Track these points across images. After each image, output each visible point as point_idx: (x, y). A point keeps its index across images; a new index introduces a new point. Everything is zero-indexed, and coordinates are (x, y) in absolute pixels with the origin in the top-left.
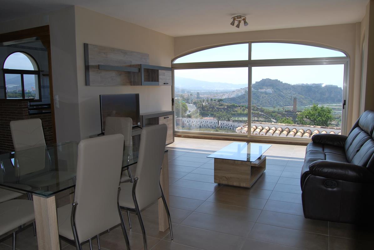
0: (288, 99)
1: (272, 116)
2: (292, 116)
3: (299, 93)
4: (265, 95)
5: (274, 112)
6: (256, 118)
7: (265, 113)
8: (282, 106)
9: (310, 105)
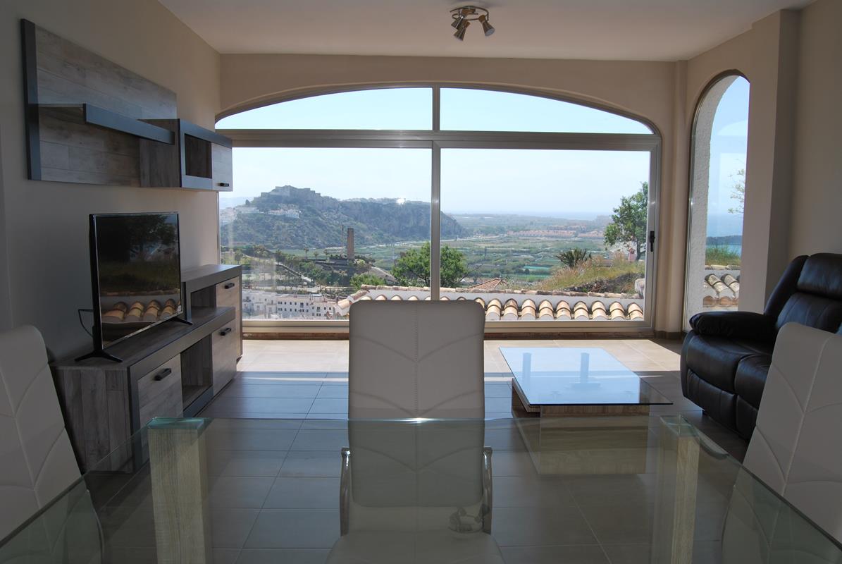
0: (334, 230)
1: (303, 270)
2: (346, 268)
3: (356, 219)
4: (283, 224)
5: (306, 260)
6: (266, 274)
7: (288, 262)
8: (320, 247)
9: (379, 243)
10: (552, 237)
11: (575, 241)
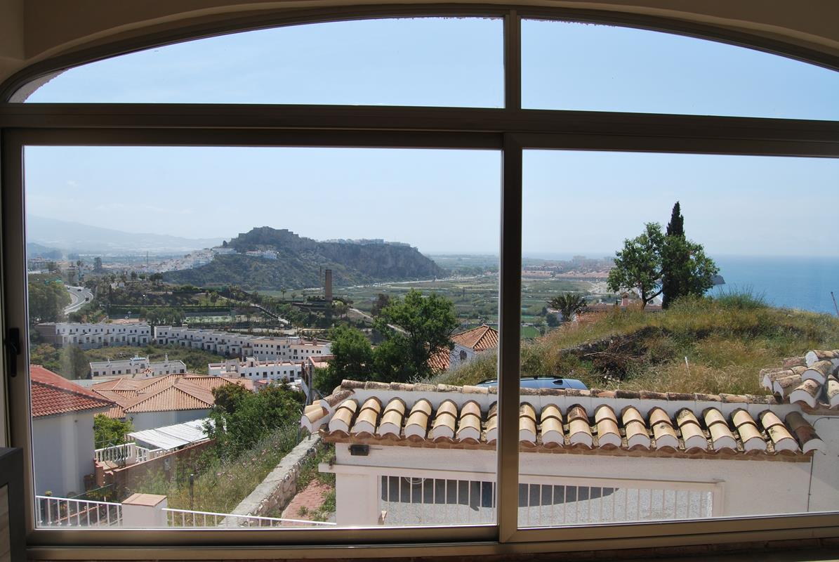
0: (312, 272)
1: (279, 311)
2: (324, 310)
3: (334, 260)
4: (260, 265)
5: (283, 302)
6: (243, 316)
7: (265, 304)
8: (298, 288)
9: (358, 284)
10: (530, 277)
11: (551, 281)
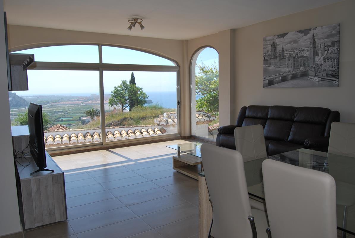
10: (72, 104)
11: (82, 106)
